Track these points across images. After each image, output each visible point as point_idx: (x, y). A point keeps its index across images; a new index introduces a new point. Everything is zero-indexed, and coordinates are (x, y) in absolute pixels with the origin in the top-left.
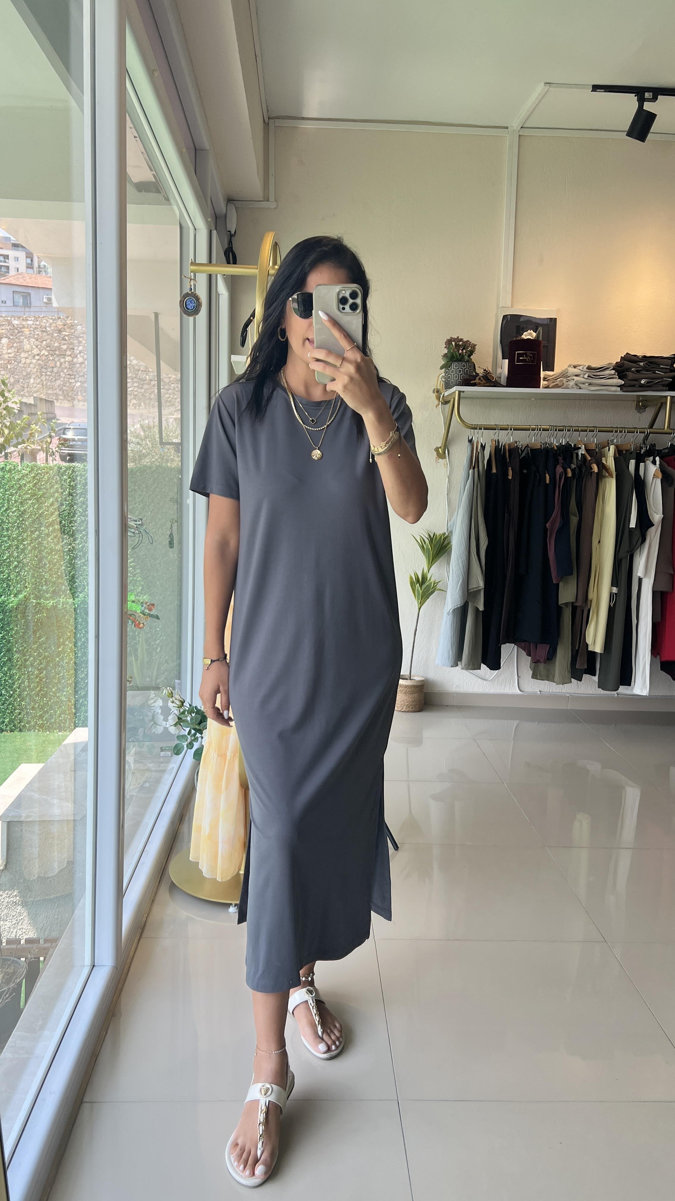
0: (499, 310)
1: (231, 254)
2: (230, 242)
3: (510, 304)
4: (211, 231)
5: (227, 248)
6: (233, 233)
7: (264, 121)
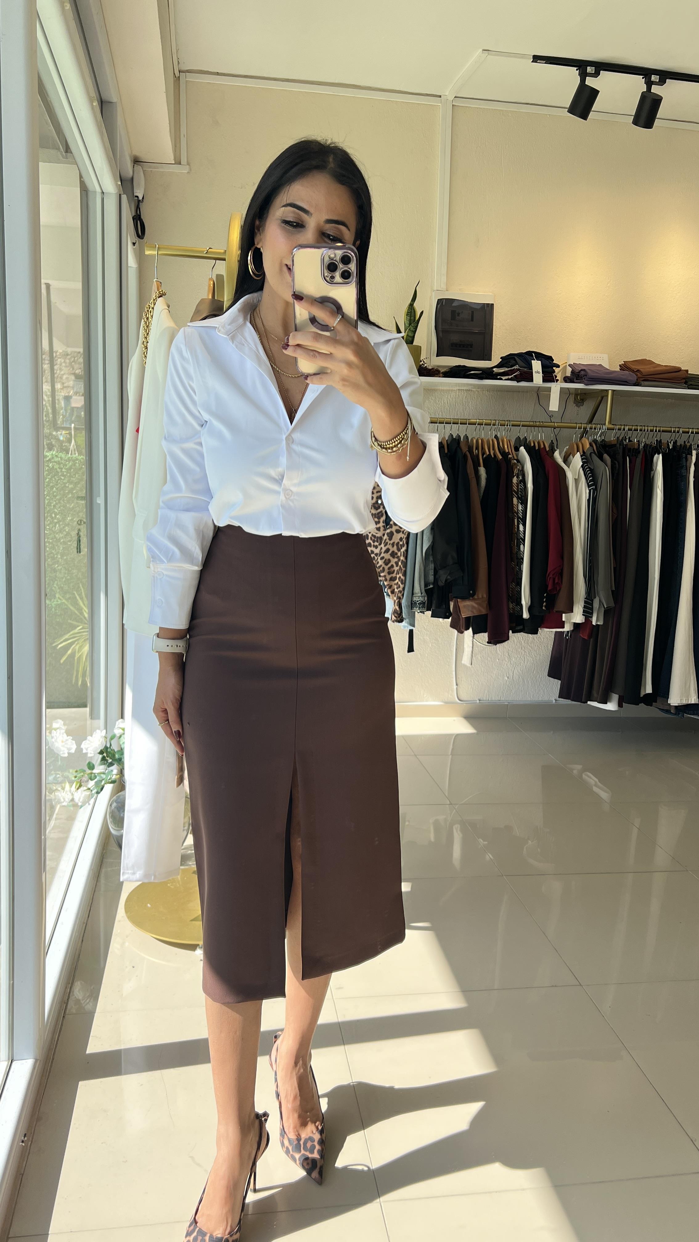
0: (433, 293)
1: (139, 221)
2: (138, 208)
3: (445, 288)
4: (120, 195)
5: (134, 216)
6: (141, 198)
7: (174, 74)
